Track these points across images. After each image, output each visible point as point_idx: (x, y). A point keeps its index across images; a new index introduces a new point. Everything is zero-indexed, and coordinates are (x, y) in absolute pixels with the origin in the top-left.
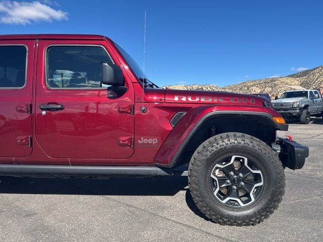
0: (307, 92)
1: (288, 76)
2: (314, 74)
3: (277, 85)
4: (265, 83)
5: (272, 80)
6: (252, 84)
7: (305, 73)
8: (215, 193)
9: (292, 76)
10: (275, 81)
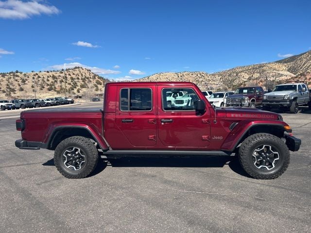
0: (296, 86)
1: (275, 62)
2: (301, 60)
3: (265, 71)
4: (254, 69)
5: (261, 66)
6: (240, 70)
7: (292, 59)
8: (255, 164)
9: (280, 62)
10: (263, 67)
